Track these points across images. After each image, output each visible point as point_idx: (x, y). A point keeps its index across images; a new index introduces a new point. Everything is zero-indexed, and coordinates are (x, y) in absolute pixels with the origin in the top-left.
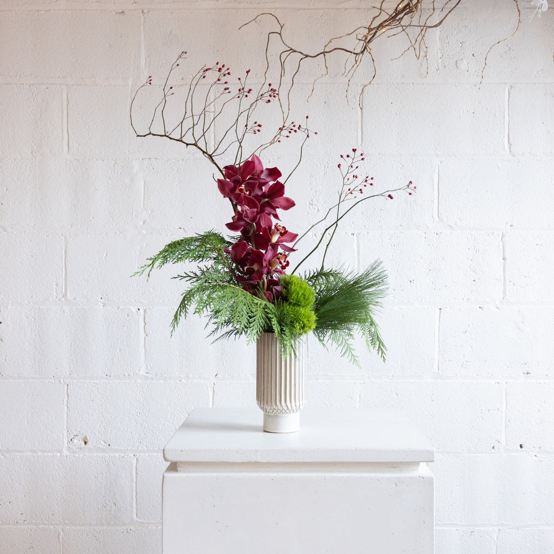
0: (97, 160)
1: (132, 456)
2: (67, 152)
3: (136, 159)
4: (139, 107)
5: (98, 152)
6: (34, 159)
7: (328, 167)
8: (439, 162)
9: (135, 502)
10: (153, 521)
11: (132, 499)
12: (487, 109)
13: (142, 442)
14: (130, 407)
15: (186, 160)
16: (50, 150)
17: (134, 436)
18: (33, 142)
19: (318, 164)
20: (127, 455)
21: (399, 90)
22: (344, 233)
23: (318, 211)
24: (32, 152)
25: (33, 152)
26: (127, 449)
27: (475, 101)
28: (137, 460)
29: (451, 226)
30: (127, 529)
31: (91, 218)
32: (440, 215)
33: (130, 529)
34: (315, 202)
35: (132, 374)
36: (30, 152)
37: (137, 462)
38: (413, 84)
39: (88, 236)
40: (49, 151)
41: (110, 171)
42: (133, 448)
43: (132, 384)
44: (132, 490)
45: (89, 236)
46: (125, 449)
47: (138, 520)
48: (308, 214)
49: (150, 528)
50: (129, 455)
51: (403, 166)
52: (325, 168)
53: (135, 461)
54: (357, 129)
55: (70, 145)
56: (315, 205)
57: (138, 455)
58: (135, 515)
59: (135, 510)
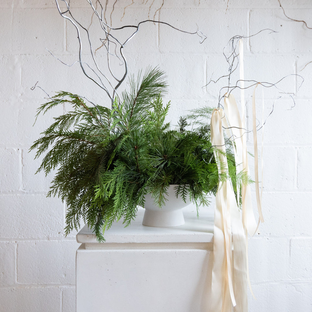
1: (14, 242)
3: (16, 55)
4: (18, 22)
8: (207, 57)
9: (16, 271)
10: (28, 284)
11: (14, 270)
12: (236, 24)
13: (20, 233)
14: (13, 211)
15: (48, 55)
17: (15, 230)
19: (132, 58)
20: (11, 241)
21: (182, 12)
26: (11, 238)
27: (229, 19)
28: (18, 245)
29: (214, 97)
30: (11, 289)
32: (208, 90)
33: (13, 289)
35: (14, 191)
37: (17, 246)
38: (191, 8)
42: (15, 237)
43: (14, 196)
44: (15, 264)
46: (10, 238)
47: (18, 283)
49: (26, 288)
50: (12, 242)
51: (184, 59)
53: (16, 245)
54: (156, 36)
57: (18, 242)
58: (16, 280)
59: (16, 277)
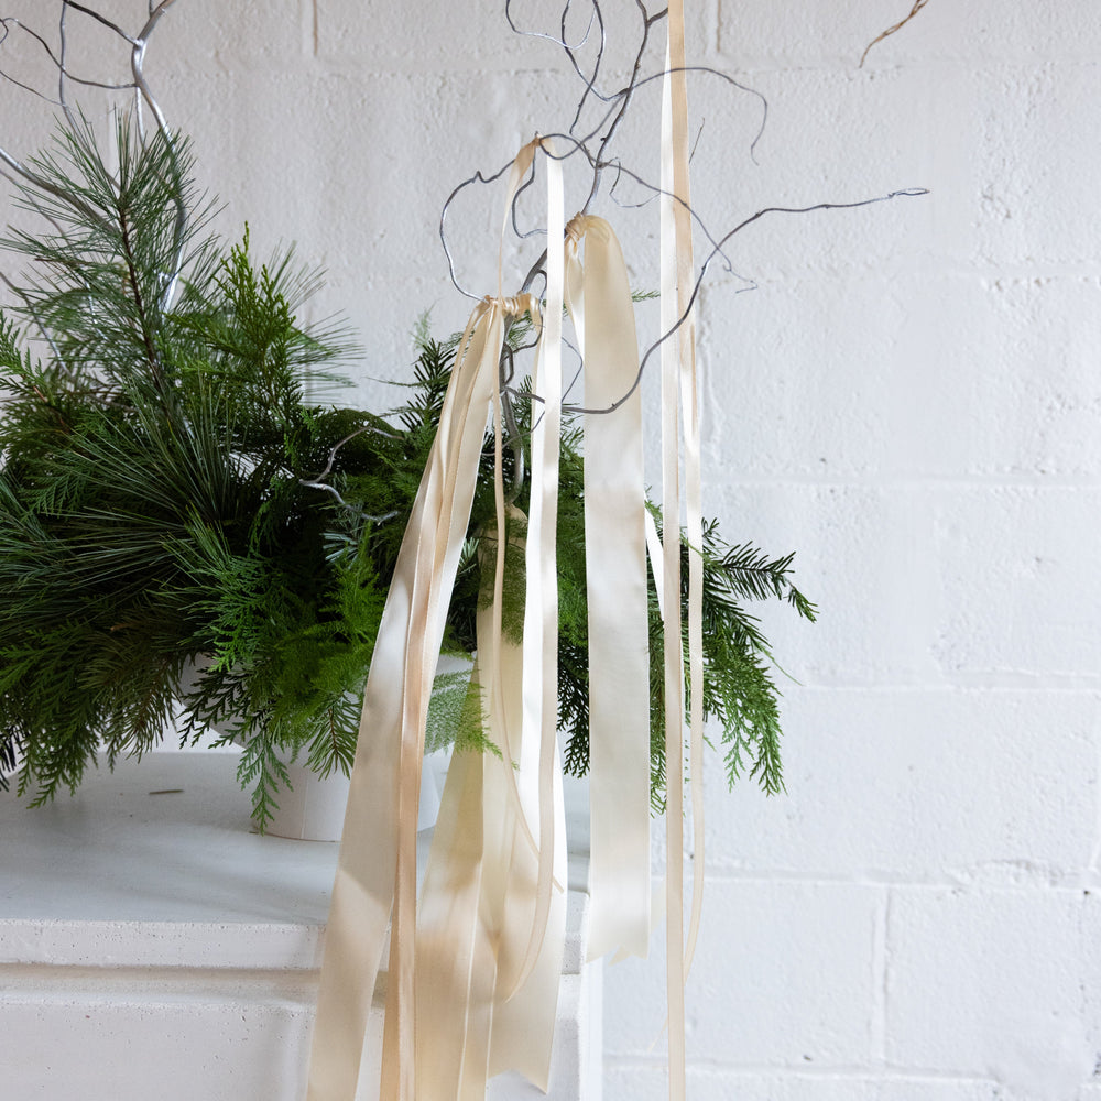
0: (393, 75)
2: (311, 55)
5: (395, 54)
6: (222, 74)
7: (1039, 91)
16: (266, 49)
18: (220, 25)
22: (1081, 279)
23: (1008, 216)
24: (217, 54)
25: (222, 56)
31: (377, 237)
34: (999, 191)
36: (211, 55)
39: (367, 288)
40: (262, 50)
41: (428, 108)
45: (370, 287)
48: (979, 225)
52: (1030, 93)
55: (319, 36)
56: (999, 199)
